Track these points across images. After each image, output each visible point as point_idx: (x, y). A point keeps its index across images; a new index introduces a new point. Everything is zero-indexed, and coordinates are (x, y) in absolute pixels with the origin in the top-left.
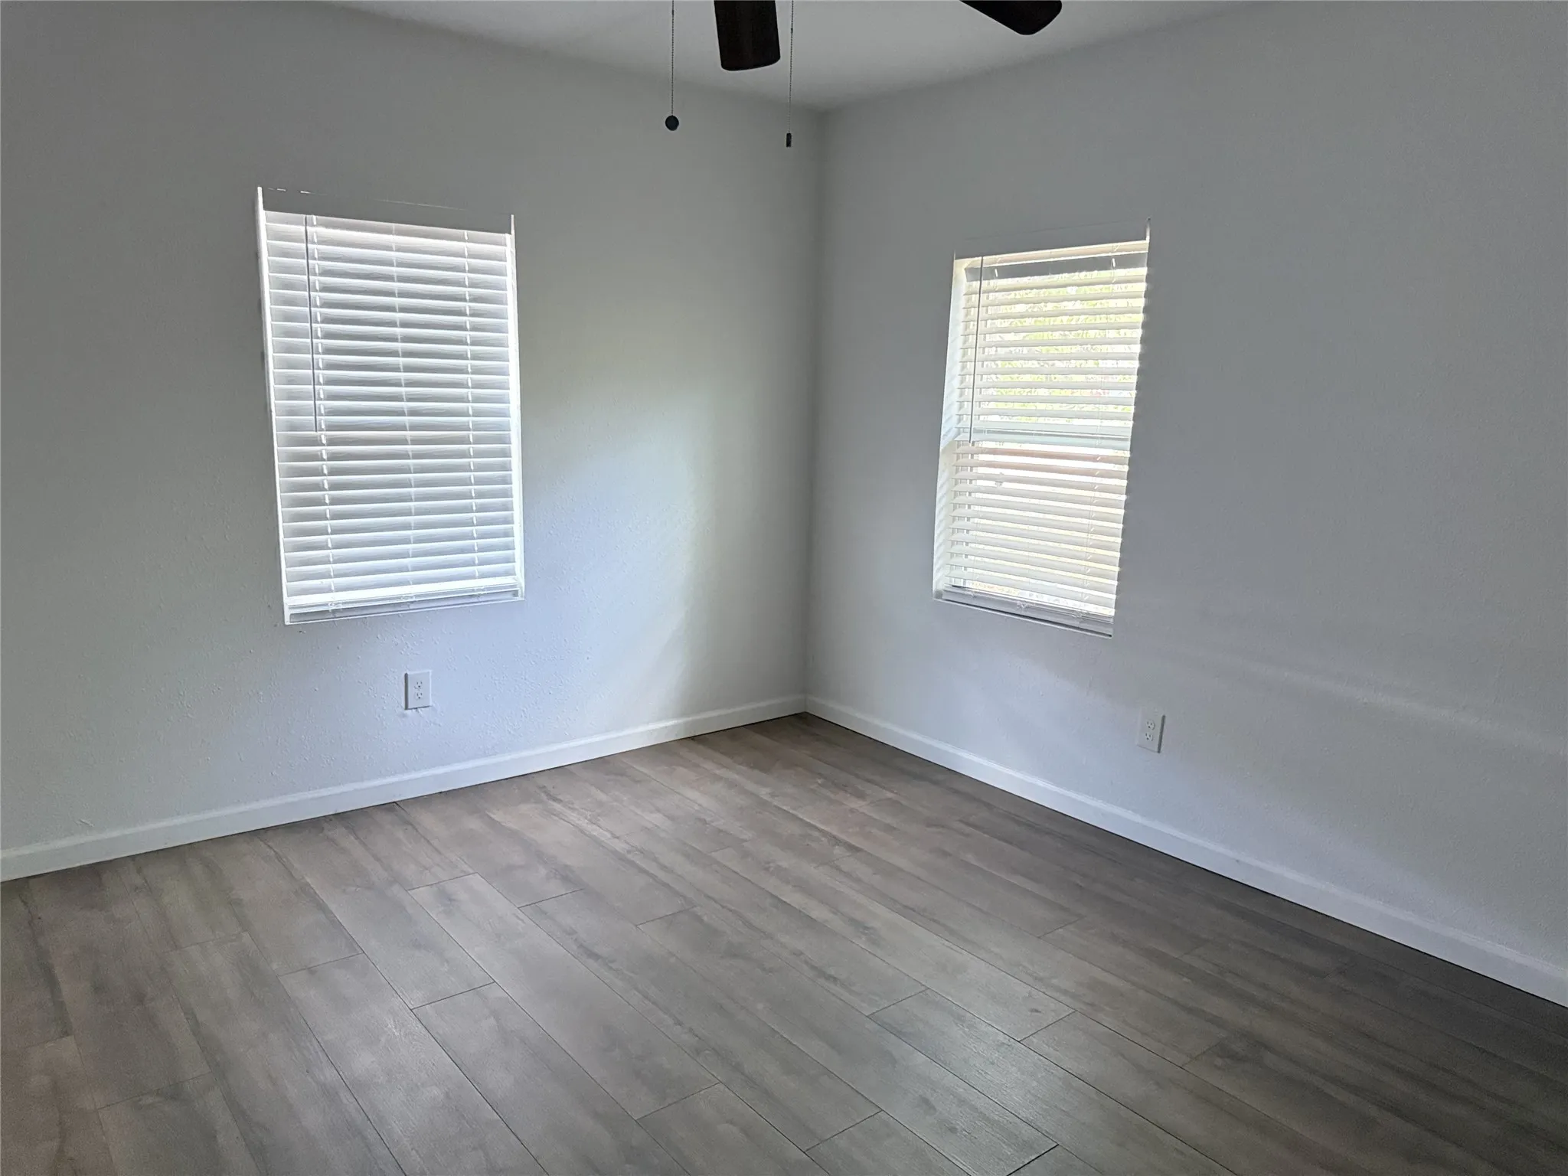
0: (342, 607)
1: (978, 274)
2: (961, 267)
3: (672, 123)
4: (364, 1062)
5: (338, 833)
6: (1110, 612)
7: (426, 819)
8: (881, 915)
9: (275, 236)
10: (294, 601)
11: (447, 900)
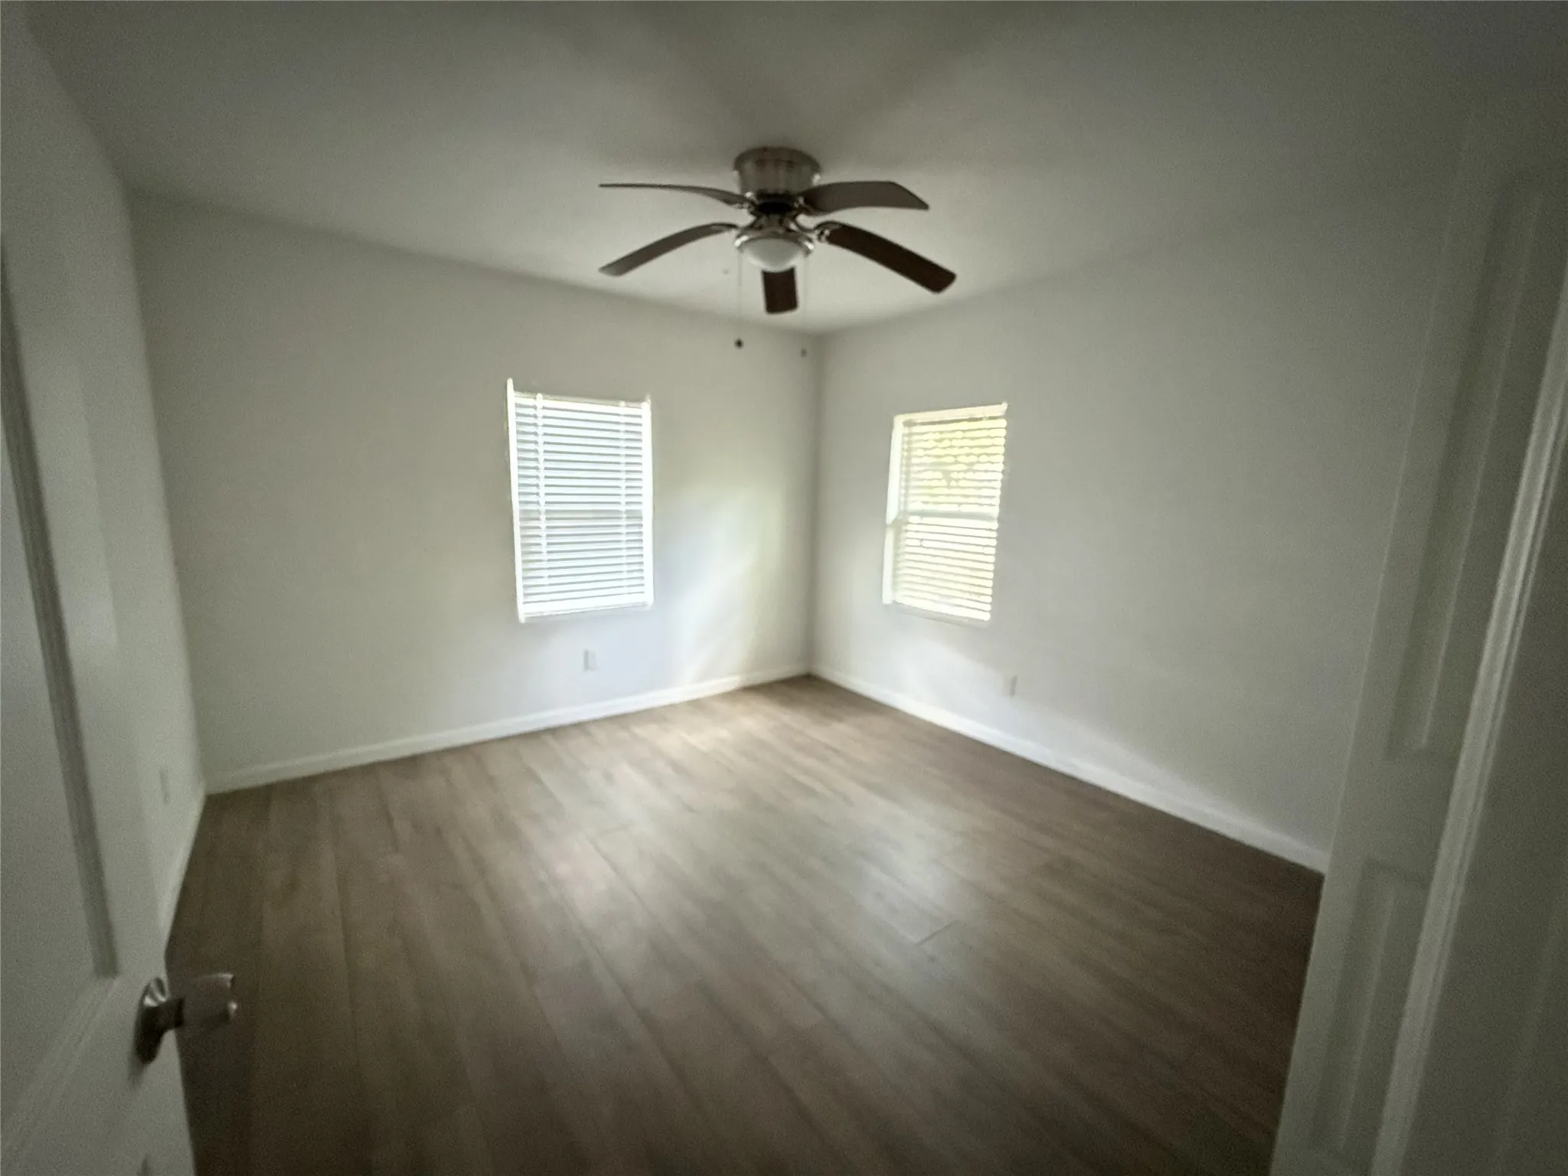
0: (555, 613)
1: (909, 424)
2: (899, 420)
3: (739, 344)
4: (563, 869)
5: (549, 739)
6: (986, 617)
7: (600, 734)
8: (855, 790)
9: (518, 406)
10: (525, 610)
11: (609, 777)
